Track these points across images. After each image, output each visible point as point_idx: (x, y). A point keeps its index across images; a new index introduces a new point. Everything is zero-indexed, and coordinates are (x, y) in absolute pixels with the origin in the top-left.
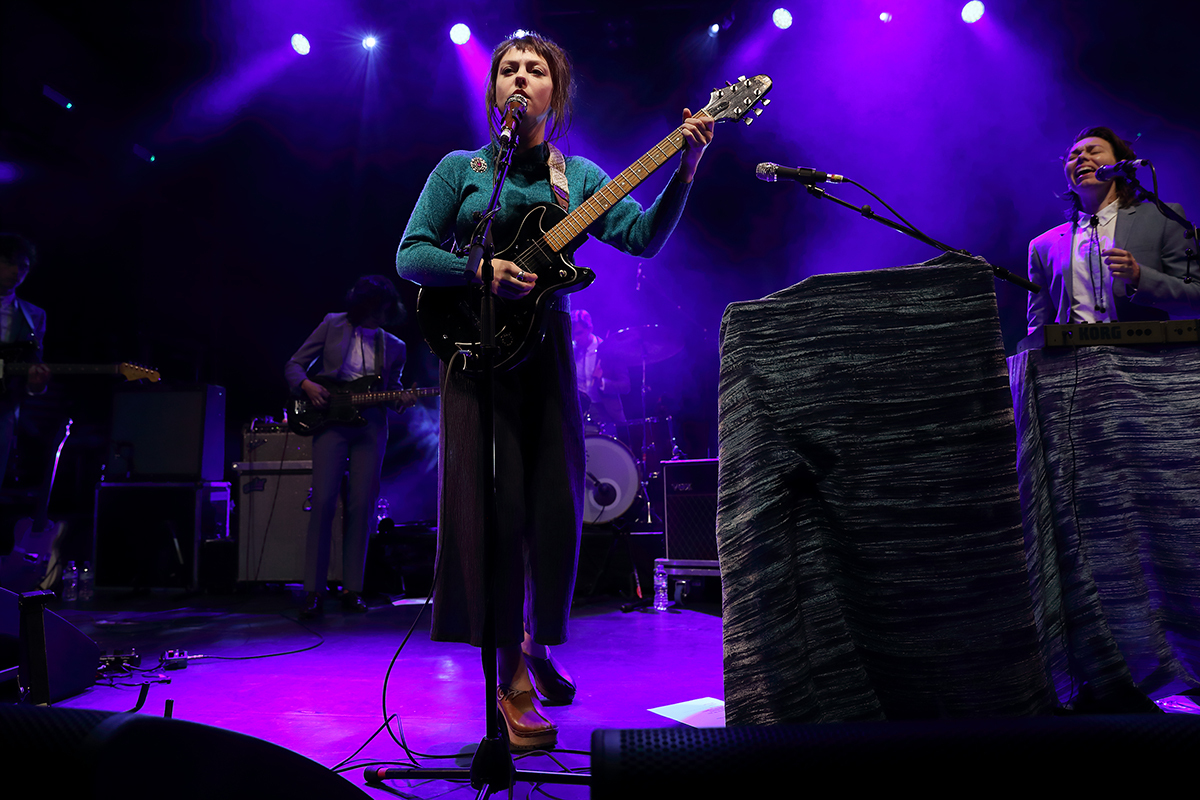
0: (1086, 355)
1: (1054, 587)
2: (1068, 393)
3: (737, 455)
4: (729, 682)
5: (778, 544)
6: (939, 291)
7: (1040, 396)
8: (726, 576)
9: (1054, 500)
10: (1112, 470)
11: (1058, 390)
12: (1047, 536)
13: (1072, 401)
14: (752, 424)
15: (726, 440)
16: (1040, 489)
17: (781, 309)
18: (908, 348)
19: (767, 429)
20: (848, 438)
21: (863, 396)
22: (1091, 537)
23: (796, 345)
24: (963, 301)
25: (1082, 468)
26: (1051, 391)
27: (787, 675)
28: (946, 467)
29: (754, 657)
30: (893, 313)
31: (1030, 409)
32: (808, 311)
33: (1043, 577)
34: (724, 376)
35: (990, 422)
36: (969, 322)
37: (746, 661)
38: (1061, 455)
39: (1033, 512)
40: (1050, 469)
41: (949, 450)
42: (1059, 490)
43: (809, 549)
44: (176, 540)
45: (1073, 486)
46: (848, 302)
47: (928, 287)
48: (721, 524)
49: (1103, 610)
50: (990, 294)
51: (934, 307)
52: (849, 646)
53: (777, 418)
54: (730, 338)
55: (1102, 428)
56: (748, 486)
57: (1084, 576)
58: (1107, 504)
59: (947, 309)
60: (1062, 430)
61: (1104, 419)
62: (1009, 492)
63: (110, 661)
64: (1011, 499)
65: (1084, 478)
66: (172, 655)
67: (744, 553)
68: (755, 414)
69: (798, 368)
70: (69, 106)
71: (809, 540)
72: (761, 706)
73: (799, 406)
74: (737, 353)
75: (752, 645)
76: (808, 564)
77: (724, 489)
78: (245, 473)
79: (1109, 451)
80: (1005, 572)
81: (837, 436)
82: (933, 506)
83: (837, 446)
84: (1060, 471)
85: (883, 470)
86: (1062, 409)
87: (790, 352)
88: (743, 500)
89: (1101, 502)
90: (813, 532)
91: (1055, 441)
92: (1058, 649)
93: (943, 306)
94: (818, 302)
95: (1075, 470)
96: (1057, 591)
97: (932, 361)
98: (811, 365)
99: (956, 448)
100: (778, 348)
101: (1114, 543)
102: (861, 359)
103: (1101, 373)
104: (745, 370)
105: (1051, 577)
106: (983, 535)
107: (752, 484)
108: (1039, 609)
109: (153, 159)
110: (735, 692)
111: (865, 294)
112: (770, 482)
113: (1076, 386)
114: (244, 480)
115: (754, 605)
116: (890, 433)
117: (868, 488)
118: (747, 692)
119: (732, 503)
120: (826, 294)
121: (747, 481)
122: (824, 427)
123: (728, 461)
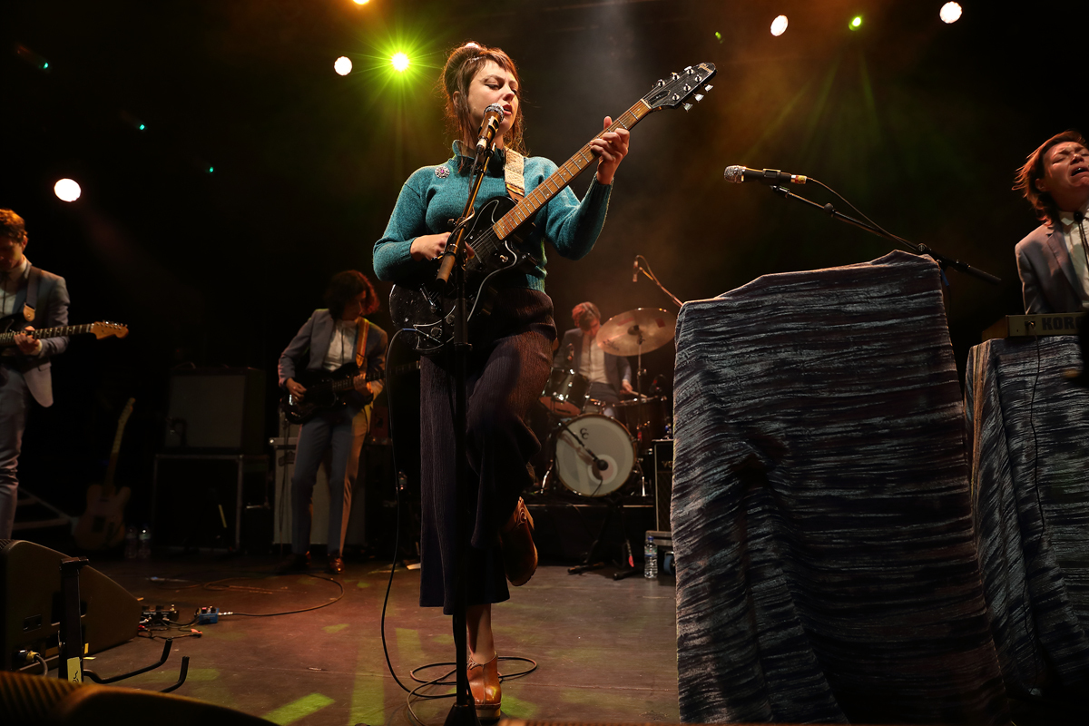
0: (1049, 345)
1: (1018, 571)
2: (1031, 382)
3: (689, 446)
4: (682, 660)
5: (727, 531)
6: (885, 289)
7: (1002, 385)
8: (680, 559)
9: (1017, 487)
10: (1078, 457)
11: (1021, 379)
12: (1010, 521)
13: (1035, 389)
14: (703, 417)
15: (679, 432)
16: (1002, 475)
17: (732, 307)
18: (855, 344)
19: (719, 420)
20: (794, 430)
21: (811, 390)
22: (1055, 523)
23: (747, 342)
24: (908, 298)
25: (1046, 455)
26: (1013, 380)
27: (734, 657)
28: (892, 459)
29: (704, 639)
30: (840, 310)
31: (992, 398)
32: (758, 309)
33: (1006, 561)
34: (679, 370)
35: (936, 416)
36: (915, 318)
37: (697, 642)
38: (1024, 443)
39: (995, 498)
40: (1013, 458)
41: (895, 442)
42: (1022, 477)
43: (759, 536)
44: (220, 507)
45: (1036, 473)
46: (797, 300)
47: (874, 285)
48: (675, 511)
49: (1068, 595)
50: (936, 291)
51: (880, 304)
52: (798, 630)
53: (728, 411)
54: (685, 335)
55: (1066, 417)
56: (699, 475)
57: (1049, 561)
58: (1072, 492)
59: (892, 306)
60: (1025, 417)
61: (1068, 407)
62: (956, 484)
63: (152, 616)
64: (959, 491)
65: (1049, 465)
66: (204, 611)
67: (695, 538)
68: (706, 407)
69: (748, 363)
70: (142, 127)
71: (759, 527)
72: (711, 685)
73: (749, 399)
74: (691, 349)
75: (702, 626)
76: (758, 550)
77: (677, 478)
78: (280, 447)
79: (1074, 439)
80: (953, 562)
81: (785, 428)
82: (880, 496)
83: (784, 439)
84: (1024, 458)
85: (831, 461)
86: (1025, 397)
87: (741, 348)
88: (694, 489)
89: (1067, 488)
90: (763, 520)
91: (1018, 429)
92: (1023, 633)
93: (889, 304)
94: (768, 300)
95: (1037, 458)
96: (1021, 575)
97: (879, 357)
98: (761, 361)
99: (901, 441)
100: (730, 345)
101: (1080, 530)
102: (809, 355)
103: (1065, 363)
104: (697, 365)
105: (1015, 562)
106: (930, 525)
107: (702, 473)
108: (1001, 593)
109: (211, 170)
110: (686, 670)
111: (813, 293)
112: (719, 472)
113: (1038, 375)
114: (280, 454)
115: (704, 589)
116: (836, 425)
117: (817, 478)
118: (697, 671)
119: (684, 491)
120: (775, 293)
121: (698, 471)
122: (773, 420)
123: (681, 451)
